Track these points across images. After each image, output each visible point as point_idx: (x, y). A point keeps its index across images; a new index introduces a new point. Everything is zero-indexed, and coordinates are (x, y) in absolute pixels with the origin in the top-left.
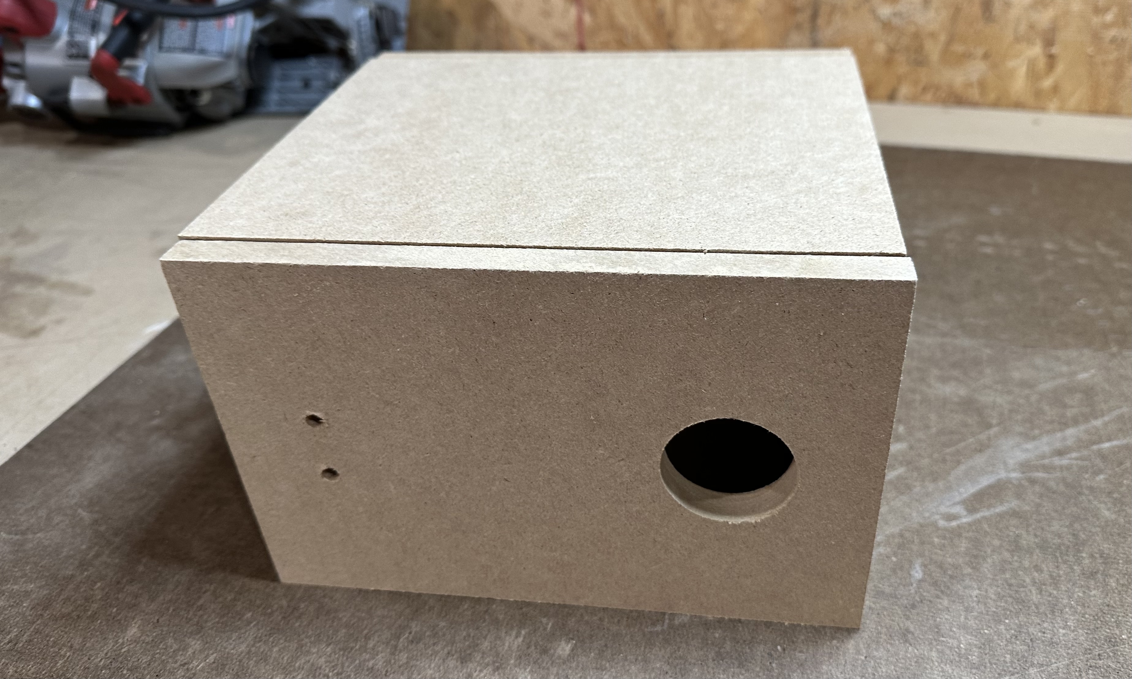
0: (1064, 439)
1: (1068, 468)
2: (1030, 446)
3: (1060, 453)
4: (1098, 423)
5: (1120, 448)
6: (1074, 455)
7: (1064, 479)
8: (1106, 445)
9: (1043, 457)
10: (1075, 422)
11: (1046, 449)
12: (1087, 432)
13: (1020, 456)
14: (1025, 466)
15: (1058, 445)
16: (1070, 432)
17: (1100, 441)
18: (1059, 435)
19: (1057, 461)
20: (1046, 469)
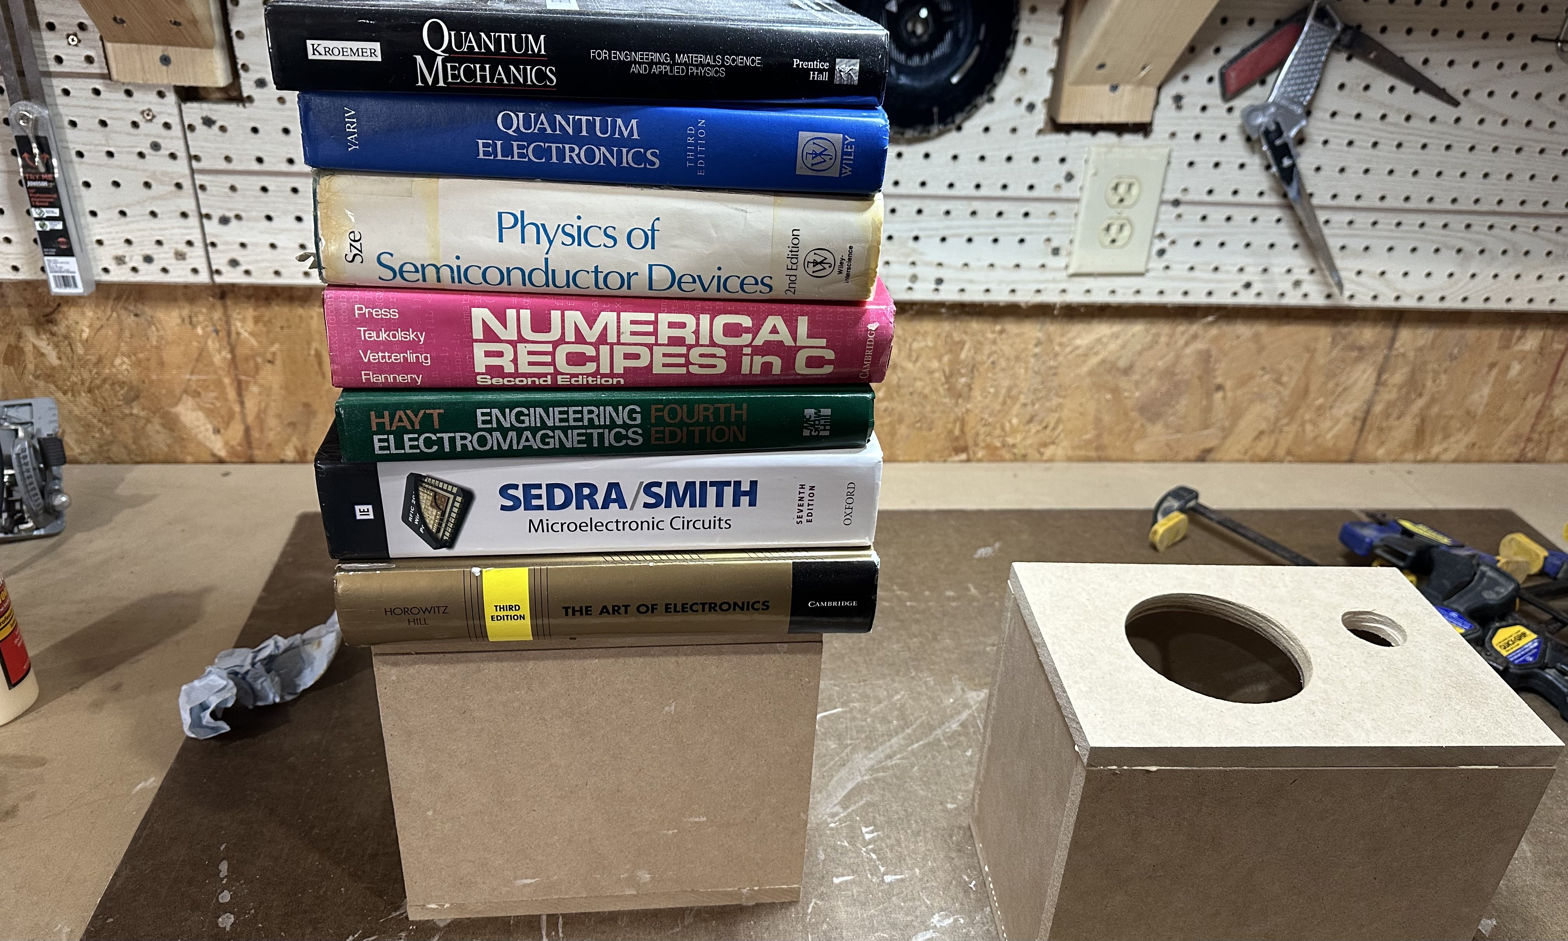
0: (891, 747)
1: (897, 765)
2: (872, 756)
3: (890, 757)
4: (909, 731)
5: (924, 746)
6: (899, 756)
7: (895, 775)
8: (916, 745)
9: (881, 762)
10: (897, 733)
11: (882, 756)
12: (904, 739)
13: (868, 763)
14: (872, 769)
15: (888, 751)
16: (894, 740)
17: (912, 743)
18: (888, 744)
19: (889, 763)
20: (884, 769)
